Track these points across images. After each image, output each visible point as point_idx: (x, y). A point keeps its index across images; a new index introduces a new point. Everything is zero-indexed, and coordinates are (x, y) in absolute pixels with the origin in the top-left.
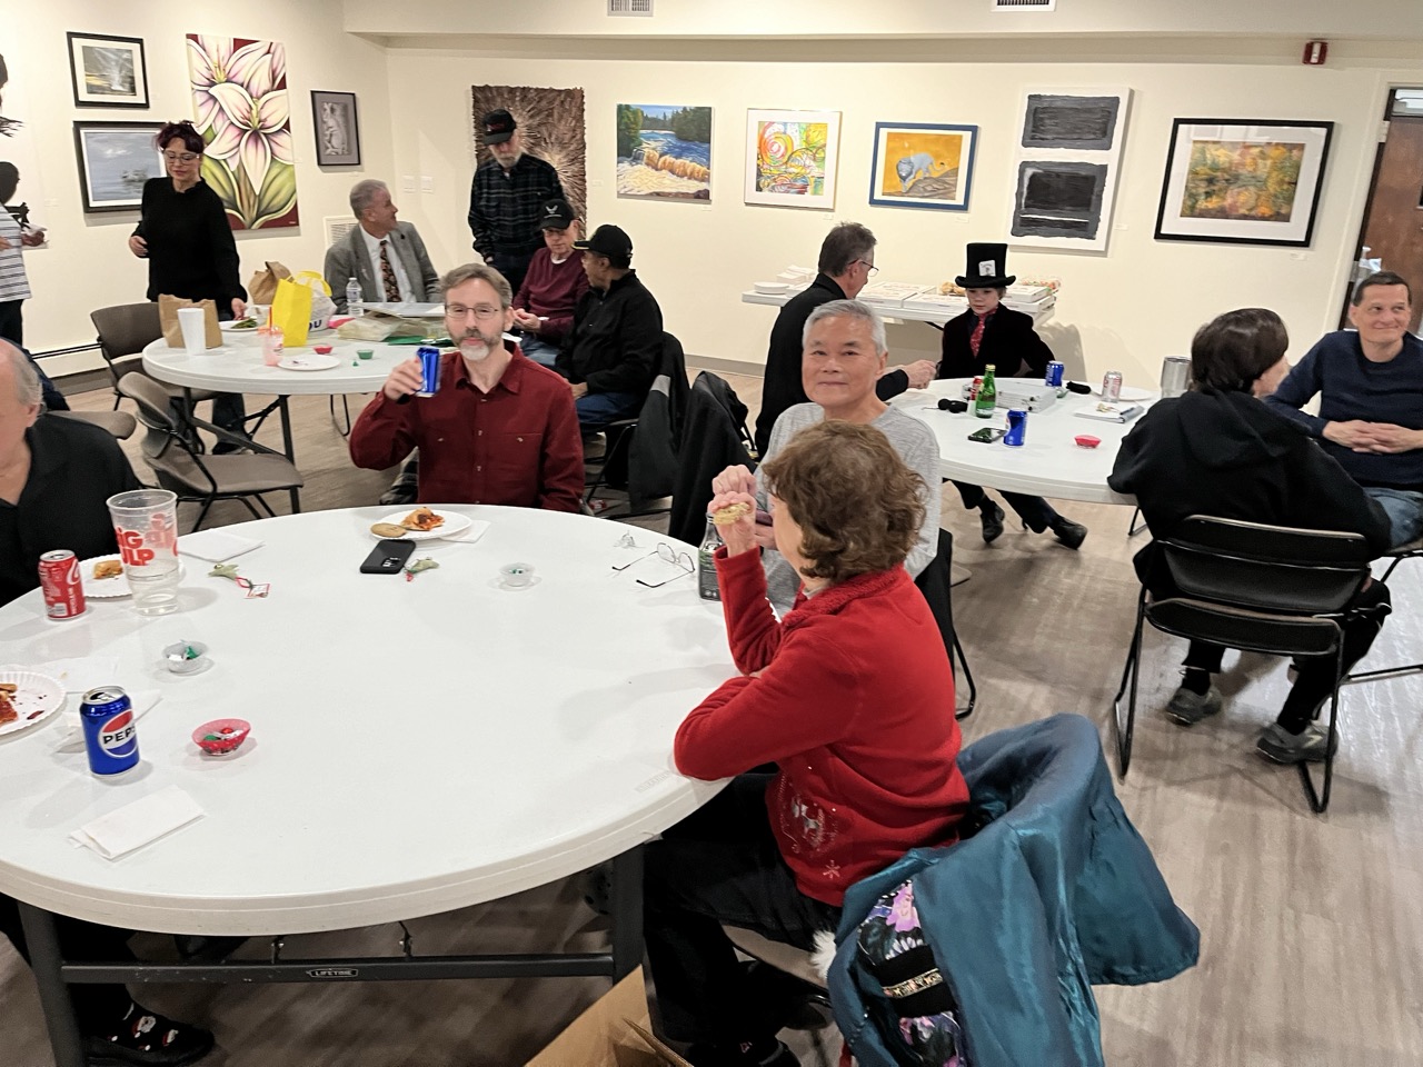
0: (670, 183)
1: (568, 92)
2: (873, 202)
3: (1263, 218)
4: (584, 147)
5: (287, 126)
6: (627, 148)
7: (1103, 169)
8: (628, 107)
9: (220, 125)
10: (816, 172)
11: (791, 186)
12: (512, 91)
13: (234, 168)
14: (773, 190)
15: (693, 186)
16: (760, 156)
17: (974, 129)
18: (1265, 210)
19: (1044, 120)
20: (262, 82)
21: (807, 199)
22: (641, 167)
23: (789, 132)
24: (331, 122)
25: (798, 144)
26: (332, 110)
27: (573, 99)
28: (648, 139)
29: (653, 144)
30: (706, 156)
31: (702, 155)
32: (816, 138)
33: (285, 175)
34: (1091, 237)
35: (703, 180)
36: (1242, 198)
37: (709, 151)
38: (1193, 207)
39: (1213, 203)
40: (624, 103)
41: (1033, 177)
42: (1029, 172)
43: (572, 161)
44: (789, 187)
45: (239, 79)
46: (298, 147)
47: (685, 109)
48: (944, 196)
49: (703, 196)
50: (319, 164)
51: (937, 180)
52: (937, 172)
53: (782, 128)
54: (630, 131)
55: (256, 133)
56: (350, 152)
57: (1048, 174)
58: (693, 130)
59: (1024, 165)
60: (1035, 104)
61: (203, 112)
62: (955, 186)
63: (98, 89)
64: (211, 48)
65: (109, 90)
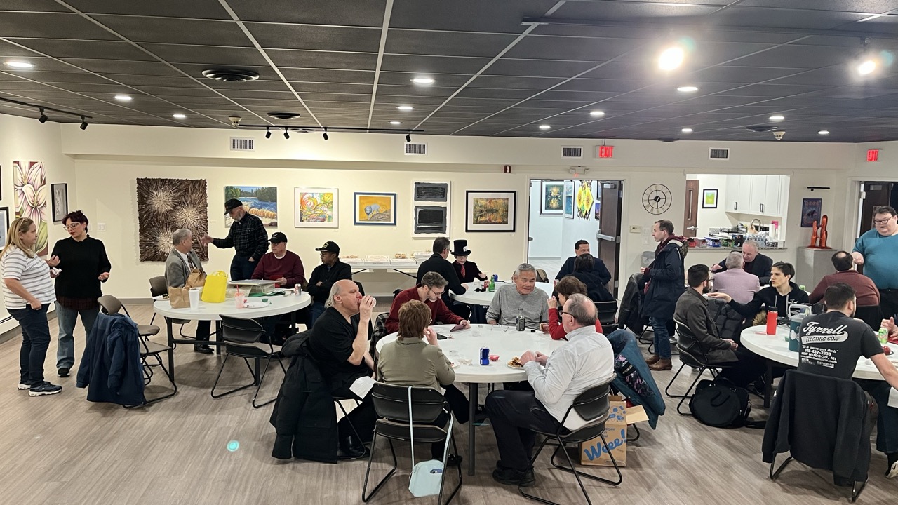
1: (197, 181)
2: (356, 224)
3: (499, 223)
4: (207, 206)
7: (445, 208)
8: (232, 187)
9: (25, 205)
10: (329, 212)
12: (164, 181)
14: (309, 220)
16: (302, 207)
18: (499, 220)
19: (422, 191)
20: (38, 183)
21: (326, 224)
23: (315, 197)
24: (58, 199)
25: (320, 201)
26: (59, 193)
27: (200, 186)
31: (272, 207)
32: (327, 199)
33: (44, 228)
35: (273, 218)
38: (476, 221)
39: (483, 219)
40: (229, 185)
41: (420, 211)
42: (418, 210)
44: (317, 220)
45: (31, 182)
46: (48, 214)
47: (263, 188)
48: (385, 220)
50: (54, 220)
51: (382, 214)
52: (382, 210)
53: (311, 195)
55: (36, 208)
56: (63, 213)
57: (425, 211)
58: (267, 197)
59: (416, 208)
60: (418, 186)
61: (19, 200)
62: (390, 216)
64: (23, 167)
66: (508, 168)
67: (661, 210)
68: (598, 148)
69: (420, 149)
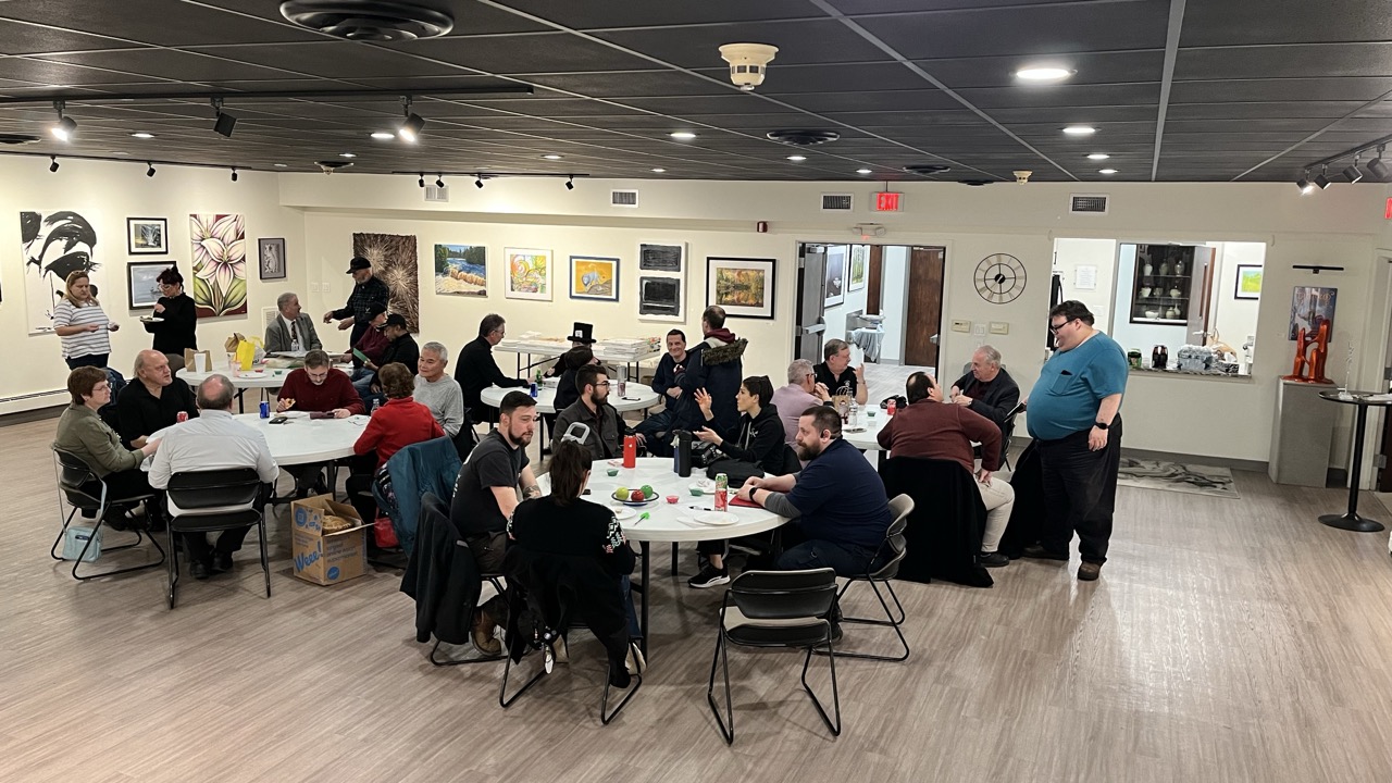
0: (465, 287)
1: (407, 237)
2: (572, 297)
3: (752, 305)
4: (417, 266)
5: (244, 259)
6: (441, 268)
7: (679, 280)
8: (440, 246)
9: (206, 260)
10: (542, 281)
11: (529, 289)
12: (376, 236)
13: (212, 283)
14: (520, 290)
15: (478, 289)
16: (512, 273)
17: (618, 261)
18: (751, 301)
19: (650, 256)
20: (231, 235)
21: (537, 295)
22: (449, 278)
23: (526, 260)
24: (269, 255)
25: (531, 266)
26: (270, 248)
27: (410, 242)
28: (451, 262)
29: (455, 266)
30: (483, 272)
31: (481, 272)
32: (540, 263)
33: (240, 285)
34: (677, 315)
35: (482, 285)
36: (741, 296)
37: (485, 269)
39: (729, 298)
40: (438, 243)
41: (647, 284)
42: (645, 282)
43: (410, 275)
45: (218, 236)
46: (249, 271)
47: (471, 247)
48: (605, 294)
49: (483, 294)
50: (261, 278)
51: (602, 286)
52: (601, 281)
53: (522, 258)
54: (442, 258)
55: (225, 264)
56: (279, 271)
57: (653, 283)
58: (476, 258)
59: (642, 279)
60: (645, 249)
61: (197, 255)
62: (611, 289)
63: (142, 246)
64: (203, 220)
65: (147, 245)
66: (761, 225)
67: (1006, 297)
68: (875, 196)
69: (628, 198)
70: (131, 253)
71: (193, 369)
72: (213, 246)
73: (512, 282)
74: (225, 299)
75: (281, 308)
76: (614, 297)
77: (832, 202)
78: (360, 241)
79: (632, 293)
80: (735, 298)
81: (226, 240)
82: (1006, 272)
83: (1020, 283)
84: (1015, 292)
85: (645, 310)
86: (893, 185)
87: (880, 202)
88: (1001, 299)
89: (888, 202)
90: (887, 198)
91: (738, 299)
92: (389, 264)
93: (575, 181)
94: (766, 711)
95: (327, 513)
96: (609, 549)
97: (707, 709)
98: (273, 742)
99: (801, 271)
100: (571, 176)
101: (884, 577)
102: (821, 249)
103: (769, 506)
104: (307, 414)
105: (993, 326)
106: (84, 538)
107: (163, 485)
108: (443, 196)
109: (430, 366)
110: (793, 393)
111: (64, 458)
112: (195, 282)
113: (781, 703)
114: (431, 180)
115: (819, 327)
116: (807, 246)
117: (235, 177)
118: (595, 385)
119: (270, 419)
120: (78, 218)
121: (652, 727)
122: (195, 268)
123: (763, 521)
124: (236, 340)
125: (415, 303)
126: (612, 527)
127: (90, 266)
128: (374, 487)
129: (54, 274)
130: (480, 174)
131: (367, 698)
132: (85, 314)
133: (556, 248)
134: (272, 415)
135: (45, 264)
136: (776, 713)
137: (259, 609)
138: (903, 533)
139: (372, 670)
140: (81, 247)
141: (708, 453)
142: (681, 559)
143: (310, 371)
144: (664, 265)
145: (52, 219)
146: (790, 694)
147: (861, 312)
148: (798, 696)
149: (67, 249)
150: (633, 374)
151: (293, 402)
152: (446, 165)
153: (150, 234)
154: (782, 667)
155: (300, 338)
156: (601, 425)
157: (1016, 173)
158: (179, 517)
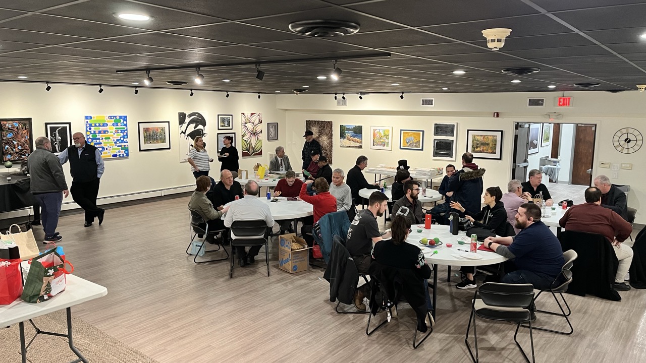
0: (353, 144)
1: (329, 122)
2: (401, 148)
3: (490, 153)
4: (332, 135)
5: (261, 132)
6: (342, 135)
7: (453, 141)
9: (247, 132)
10: (387, 141)
12: (315, 121)
13: (249, 142)
14: (377, 145)
15: (358, 145)
16: (374, 137)
17: (423, 131)
18: (490, 151)
19: (439, 129)
20: (257, 122)
21: (385, 148)
22: (346, 140)
23: (381, 131)
24: (271, 130)
25: (382, 134)
26: (272, 127)
27: (329, 124)
28: (347, 133)
29: (348, 134)
30: (361, 137)
32: (386, 133)
33: (260, 143)
34: (452, 157)
35: (360, 143)
36: (485, 148)
38: (474, 150)
39: (478, 149)
40: (342, 124)
41: (437, 143)
42: (436, 141)
43: (329, 139)
44: (381, 145)
45: (252, 122)
46: (263, 136)
47: (356, 126)
48: (417, 147)
49: (360, 147)
50: (268, 140)
51: (415, 143)
52: (415, 141)
53: (378, 131)
54: (343, 131)
55: (254, 133)
56: (275, 137)
57: (440, 142)
58: (358, 131)
59: (435, 140)
60: (437, 126)
61: (243, 130)
62: (419, 145)
63: (223, 126)
64: (246, 115)
65: (225, 126)
66: (496, 114)
67: (631, 150)
68: (557, 99)
69: (429, 102)
70: (219, 129)
71: (241, 178)
72: (249, 126)
73: (374, 142)
74: (254, 148)
75: (277, 153)
76: (421, 148)
77: (533, 102)
78: (309, 124)
79: (429, 147)
80: (481, 149)
81: (255, 124)
82: (631, 137)
83: (639, 143)
84: (636, 148)
85: (436, 154)
86: (567, 93)
87: (560, 102)
88: (628, 151)
89: (564, 102)
90: (564, 99)
91: (483, 150)
92: (321, 134)
93: (404, 95)
94: (495, 352)
95: (293, 242)
96: (419, 266)
97: (465, 347)
98: (270, 339)
99: (516, 137)
100: (403, 93)
101: (560, 291)
102: (527, 126)
103: (498, 251)
104: (286, 198)
105: (623, 165)
106: (199, 246)
107: (229, 226)
108: (345, 103)
109: (337, 180)
110: (511, 196)
111: (193, 213)
112: (242, 142)
113: (503, 349)
114: (340, 96)
115: (525, 164)
116: (519, 124)
117: (259, 97)
118: (412, 190)
119: (271, 200)
120: (200, 115)
121: (437, 353)
122: (242, 136)
123: (495, 259)
124: (258, 166)
125: (331, 151)
126: (420, 256)
127: (203, 135)
128: (313, 231)
129: (190, 138)
130: (361, 93)
131: (309, 324)
132: (201, 154)
133: (394, 126)
134: (272, 198)
135: (187, 133)
136: (500, 353)
137: (265, 281)
138: (571, 270)
139: (310, 313)
140: (200, 127)
141: (467, 224)
142: (452, 274)
143: (287, 180)
144: (446, 134)
145: (190, 116)
146: (508, 345)
147: (548, 157)
148: (512, 346)
149: (195, 127)
150: (430, 185)
151: (281, 193)
152: (347, 90)
153: (225, 121)
154: (503, 331)
155: (284, 166)
156: (415, 209)
157: (638, 86)
158: (235, 240)
